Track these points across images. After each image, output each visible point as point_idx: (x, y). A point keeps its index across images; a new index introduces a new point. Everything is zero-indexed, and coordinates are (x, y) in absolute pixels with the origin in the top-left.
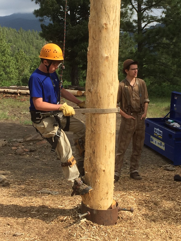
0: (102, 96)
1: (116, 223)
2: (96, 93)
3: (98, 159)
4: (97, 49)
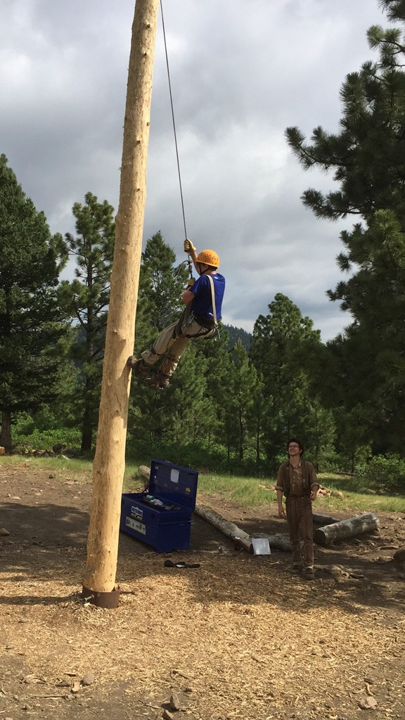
0: (111, 478)
1: (118, 607)
2: (106, 474)
3: (104, 540)
4: (108, 434)
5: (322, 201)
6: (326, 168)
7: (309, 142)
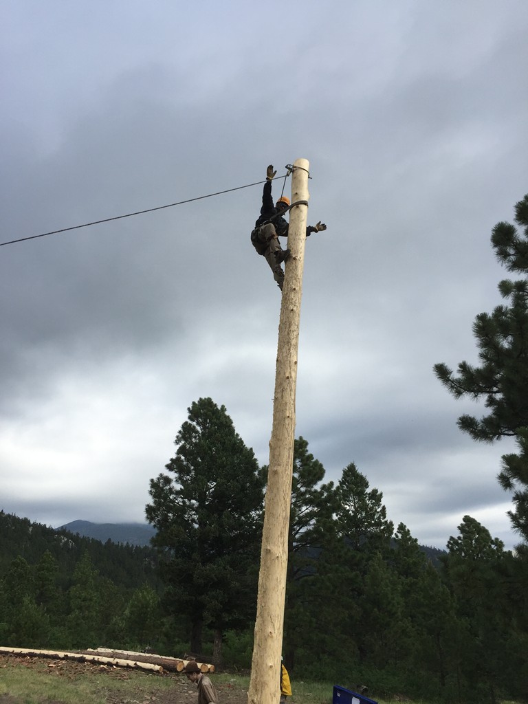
4: (262, 657)
5: (477, 426)
6: (476, 396)
7: (456, 375)
